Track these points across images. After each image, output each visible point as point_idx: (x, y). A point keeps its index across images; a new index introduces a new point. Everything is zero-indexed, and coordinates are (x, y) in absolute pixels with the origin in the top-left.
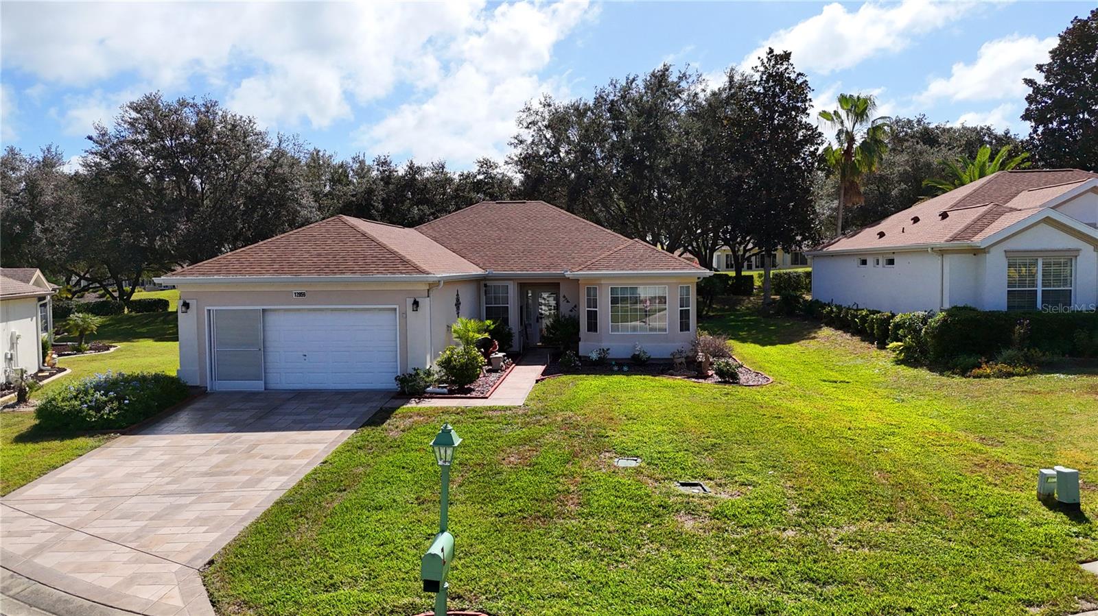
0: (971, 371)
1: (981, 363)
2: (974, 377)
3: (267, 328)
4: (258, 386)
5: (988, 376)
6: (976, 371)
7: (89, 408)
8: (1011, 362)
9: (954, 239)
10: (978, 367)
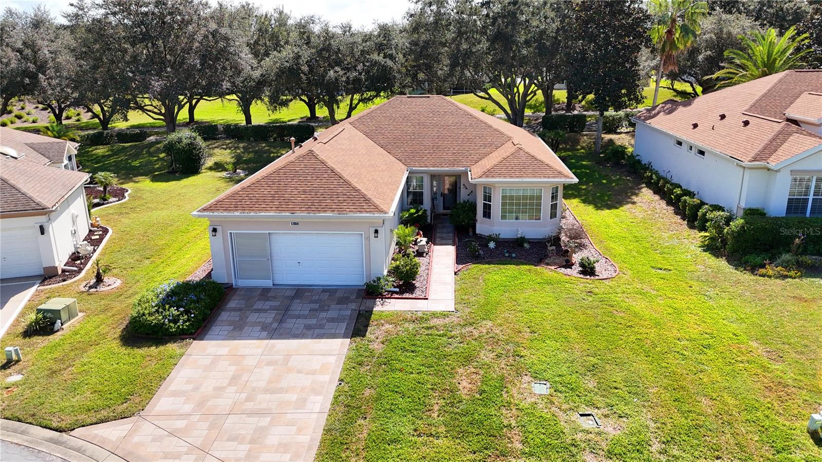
0: (758, 270)
1: (765, 264)
2: (760, 276)
3: (272, 245)
4: (268, 283)
5: (770, 277)
6: (763, 271)
7: (170, 321)
8: (787, 266)
9: (755, 159)
10: (763, 266)
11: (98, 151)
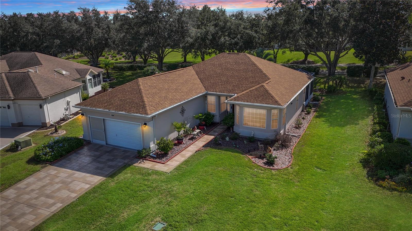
0: (379, 181)
1: (386, 178)
4: (104, 143)
9: (406, 105)
10: (383, 179)
11: (128, 73)
